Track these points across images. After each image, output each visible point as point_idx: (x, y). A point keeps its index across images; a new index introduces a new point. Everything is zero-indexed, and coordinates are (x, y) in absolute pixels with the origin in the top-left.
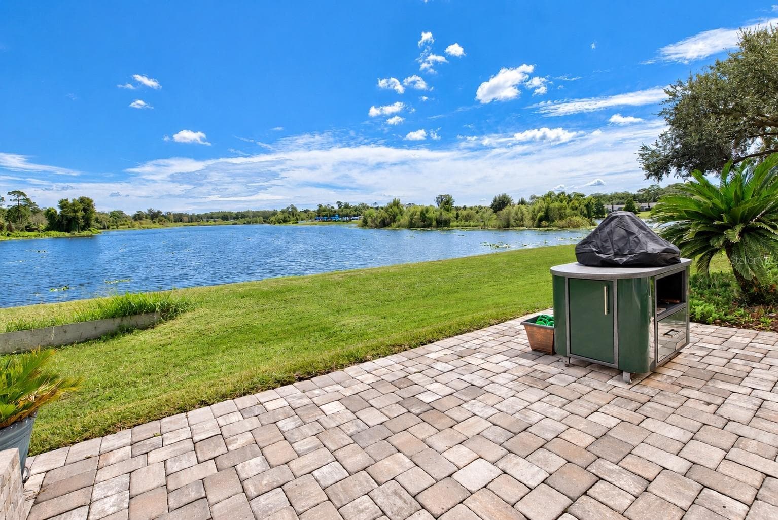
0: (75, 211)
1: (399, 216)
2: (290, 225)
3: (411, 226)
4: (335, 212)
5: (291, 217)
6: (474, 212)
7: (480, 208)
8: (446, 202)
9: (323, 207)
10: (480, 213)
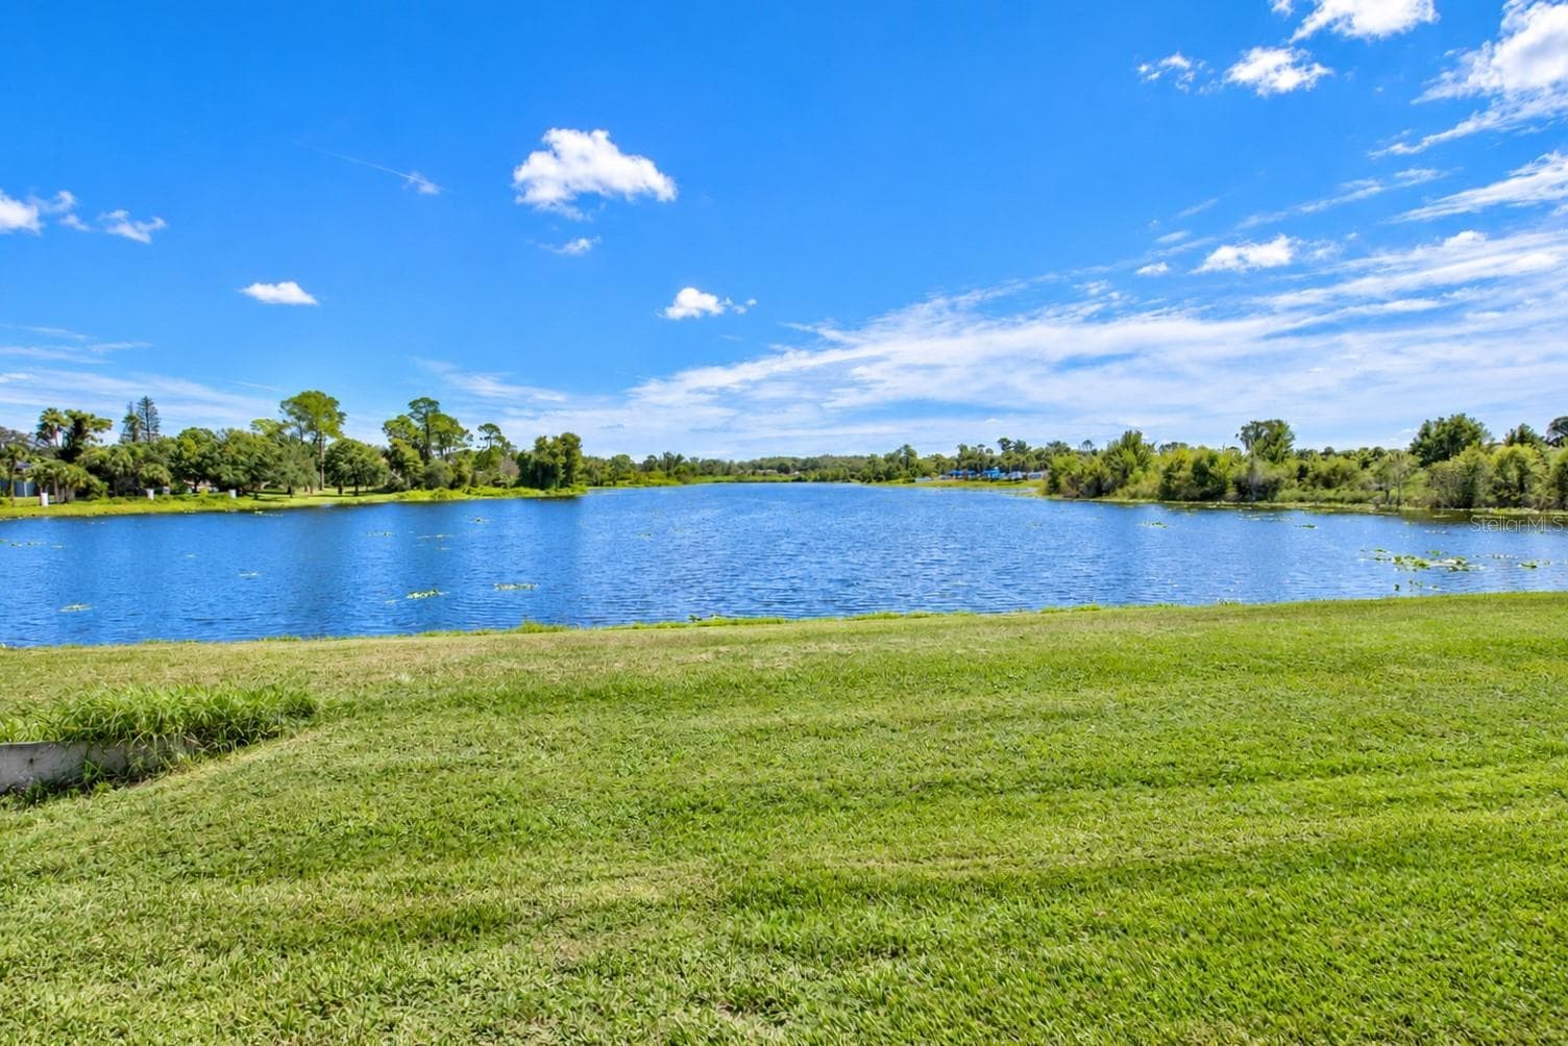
0: (555, 456)
1: (1138, 472)
2: (899, 486)
3: (1167, 495)
4: (992, 461)
5: (902, 467)
6: (1354, 465)
7: (1378, 453)
8: (1268, 438)
9: (969, 448)
10: (1375, 467)
